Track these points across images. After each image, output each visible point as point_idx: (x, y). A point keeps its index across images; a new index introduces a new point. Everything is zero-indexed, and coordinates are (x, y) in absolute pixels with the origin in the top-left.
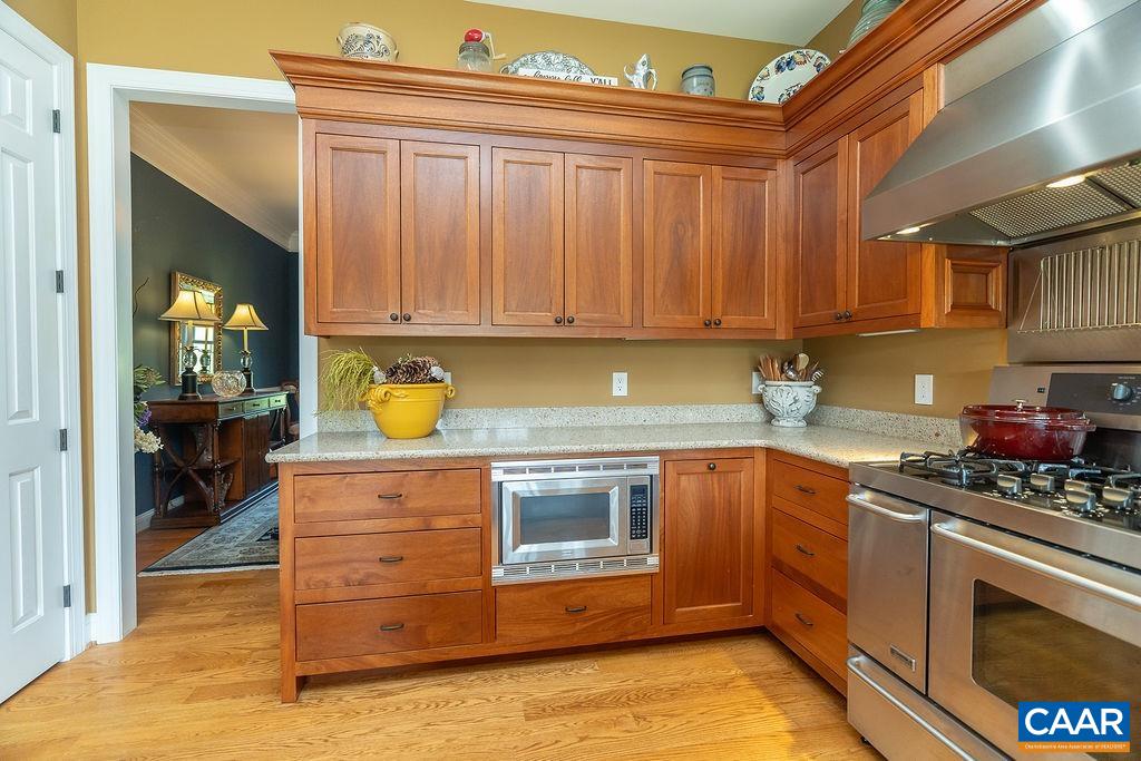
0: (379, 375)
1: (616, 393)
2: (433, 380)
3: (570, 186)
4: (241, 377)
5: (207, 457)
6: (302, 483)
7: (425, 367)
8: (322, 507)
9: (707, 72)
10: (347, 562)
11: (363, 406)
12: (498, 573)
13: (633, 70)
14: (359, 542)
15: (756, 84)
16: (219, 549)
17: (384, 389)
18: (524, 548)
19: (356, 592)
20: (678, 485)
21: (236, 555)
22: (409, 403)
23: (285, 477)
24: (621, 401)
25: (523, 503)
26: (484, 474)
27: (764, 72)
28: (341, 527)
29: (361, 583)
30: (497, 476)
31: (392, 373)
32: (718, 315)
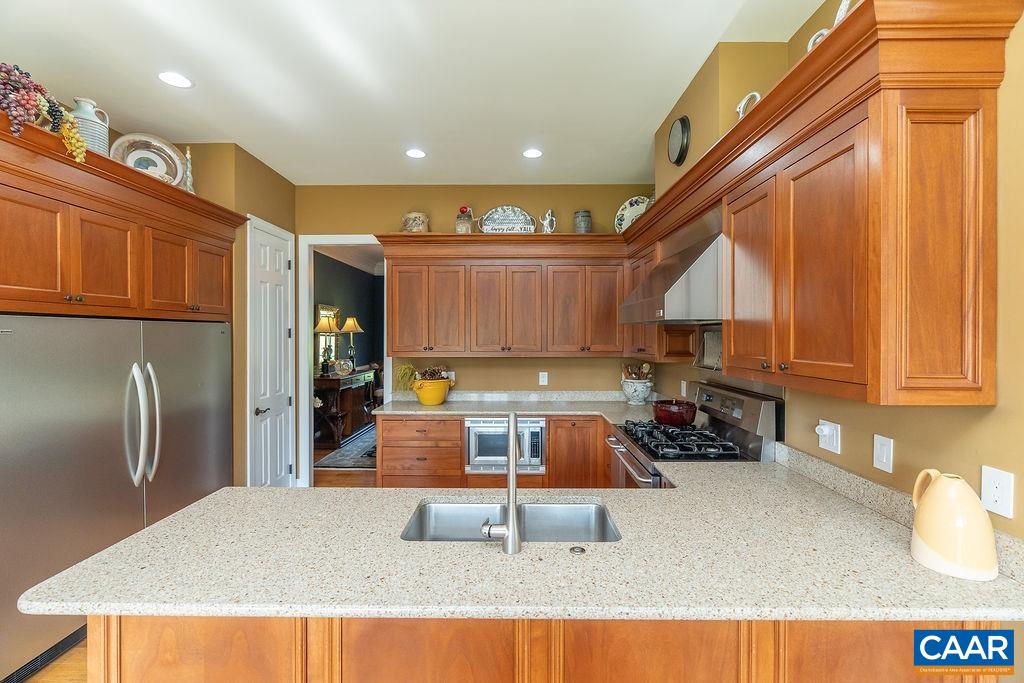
0: (418, 376)
1: (541, 383)
2: (443, 378)
3: (509, 282)
4: (350, 363)
5: (334, 410)
6: (386, 423)
7: (439, 372)
8: (394, 434)
9: (587, 214)
10: (403, 459)
11: (411, 389)
12: (468, 469)
13: (544, 219)
14: (408, 450)
15: (619, 213)
16: (343, 460)
17: (421, 382)
18: (479, 458)
19: (407, 472)
20: (556, 432)
21: (351, 463)
22: (430, 390)
23: (379, 421)
24: (543, 388)
25: (481, 438)
26: (462, 423)
27: (623, 206)
28: (401, 443)
29: (409, 469)
30: (467, 424)
31: (424, 375)
32: (588, 344)
